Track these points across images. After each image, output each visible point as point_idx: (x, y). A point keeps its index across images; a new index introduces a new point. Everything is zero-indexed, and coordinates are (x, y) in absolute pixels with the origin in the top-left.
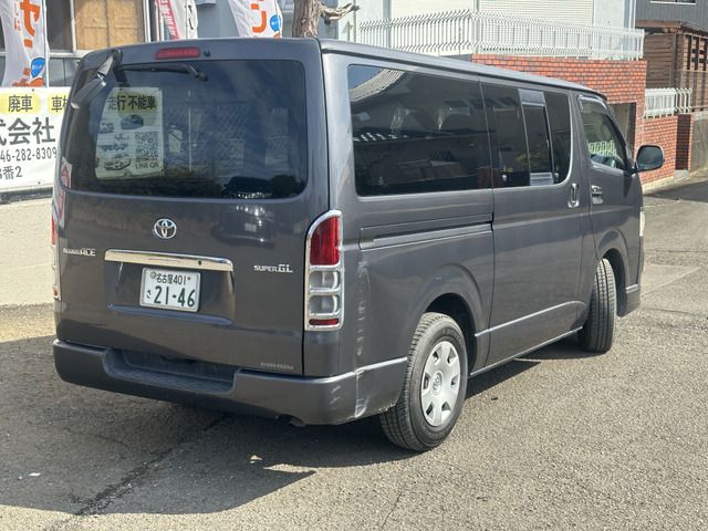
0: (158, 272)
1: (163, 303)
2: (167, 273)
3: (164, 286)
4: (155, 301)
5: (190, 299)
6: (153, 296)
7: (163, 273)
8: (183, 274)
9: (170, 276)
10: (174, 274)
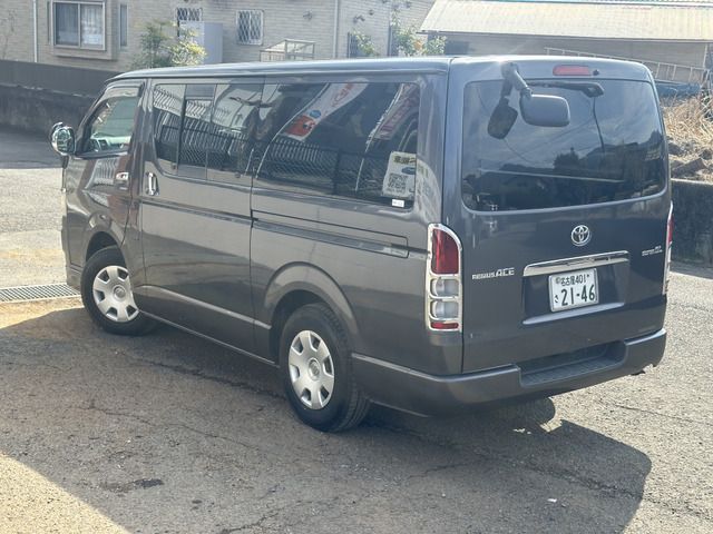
0: (561, 276)
1: (570, 304)
2: (569, 276)
3: (568, 288)
4: (563, 304)
5: (591, 294)
6: (560, 300)
7: (565, 276)
8: (583, 273)
9: (572, 278)
10: (575, 275)
